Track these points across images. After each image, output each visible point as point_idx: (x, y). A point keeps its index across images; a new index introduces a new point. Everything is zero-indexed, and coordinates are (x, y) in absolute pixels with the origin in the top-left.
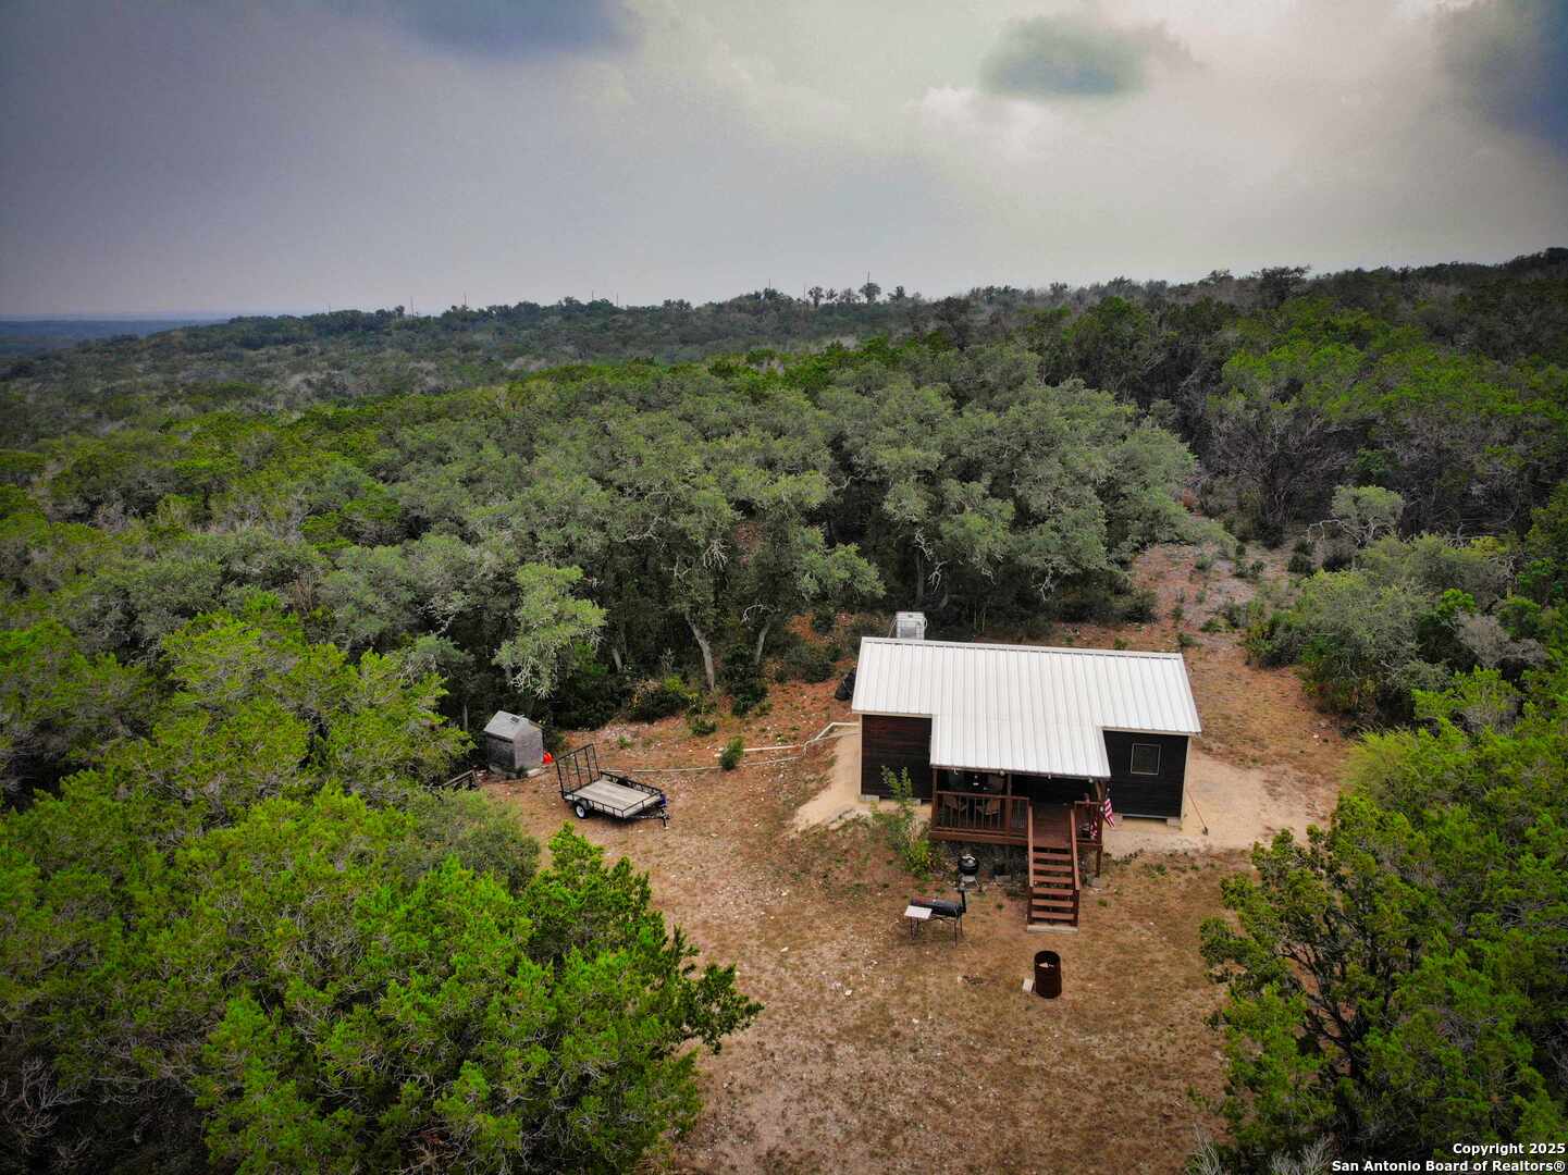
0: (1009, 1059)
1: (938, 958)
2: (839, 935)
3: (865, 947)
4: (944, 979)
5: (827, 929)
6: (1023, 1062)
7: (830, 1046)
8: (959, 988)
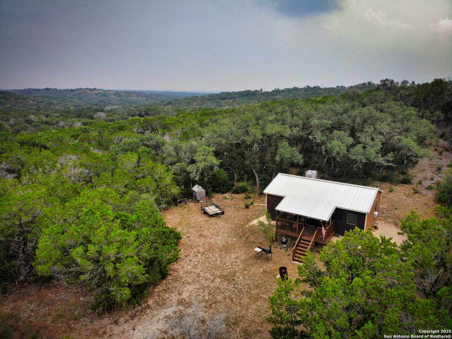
0: (258, 294)
1: (260, 264)
2: (240, 252)
3: (243, 257)
4: (258, 269)
5: (238, 250)
6: (261, 295)
7: (215, 278)
8: (260, 272)
